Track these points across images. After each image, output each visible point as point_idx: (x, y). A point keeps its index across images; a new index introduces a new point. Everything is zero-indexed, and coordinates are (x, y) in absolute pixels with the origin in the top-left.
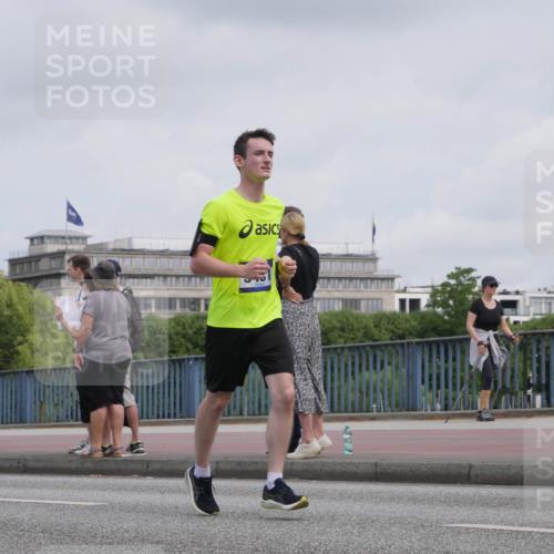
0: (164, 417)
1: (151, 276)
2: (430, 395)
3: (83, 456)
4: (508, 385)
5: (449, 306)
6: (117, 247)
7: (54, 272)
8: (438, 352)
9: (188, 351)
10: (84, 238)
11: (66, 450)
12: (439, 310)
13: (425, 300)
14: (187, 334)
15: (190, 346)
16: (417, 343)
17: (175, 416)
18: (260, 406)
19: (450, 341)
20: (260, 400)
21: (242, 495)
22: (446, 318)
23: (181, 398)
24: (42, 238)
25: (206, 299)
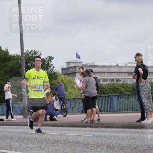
0: (106, 112)
1: (100, 73)
3: (85, 122)
6: (91, 65)
7: (74, 72)
9: (112, 93)
10: (82, 63)
11: (80, 121)
14: (111, 88)
15: (112, 92)
17: (109, 111)
18: (133, 108)
20: (133, 107)
23: (111, 106)
24: (70, 62)
25: (116, 79)
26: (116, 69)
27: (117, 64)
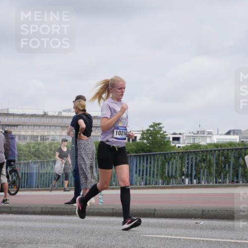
2: (139, 178)
4: (174, 174)
5: (149, 140)
8: (144, 160)
9: (31, 158)
12: (145, 141)
13: (139, 136)
14: (31, 151)
15: (32, 156)
16: (134, 156)
17: (24, 187)
19: (149, 155)
21: (52, 222)
22: (148, 145)
23: (27, 179)
25: (41, 136)
26: (42, 119)
27: (45, 113)
